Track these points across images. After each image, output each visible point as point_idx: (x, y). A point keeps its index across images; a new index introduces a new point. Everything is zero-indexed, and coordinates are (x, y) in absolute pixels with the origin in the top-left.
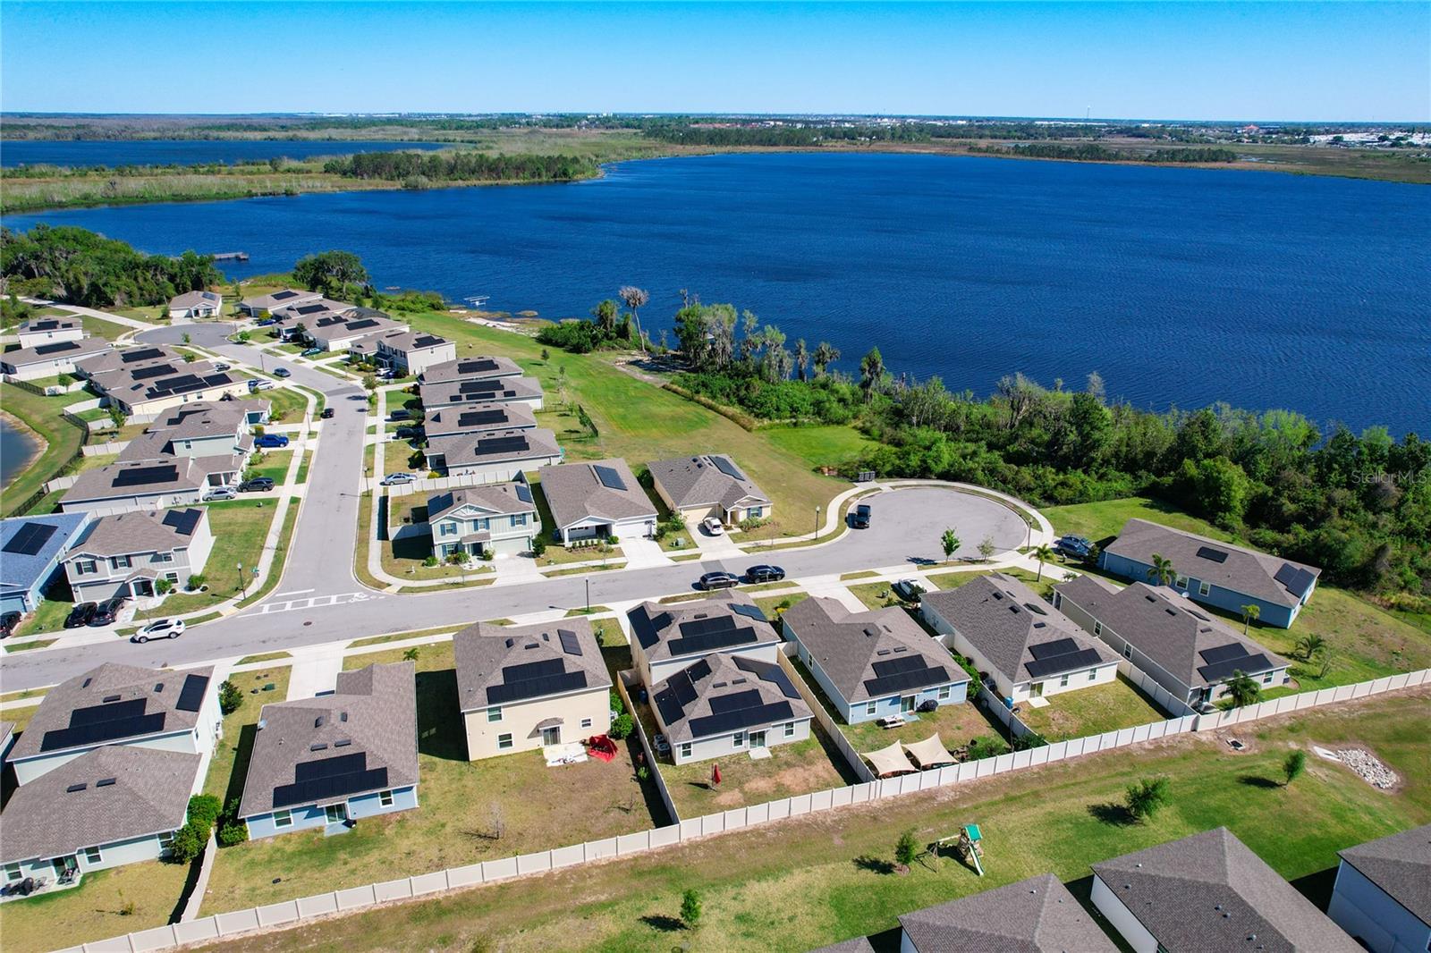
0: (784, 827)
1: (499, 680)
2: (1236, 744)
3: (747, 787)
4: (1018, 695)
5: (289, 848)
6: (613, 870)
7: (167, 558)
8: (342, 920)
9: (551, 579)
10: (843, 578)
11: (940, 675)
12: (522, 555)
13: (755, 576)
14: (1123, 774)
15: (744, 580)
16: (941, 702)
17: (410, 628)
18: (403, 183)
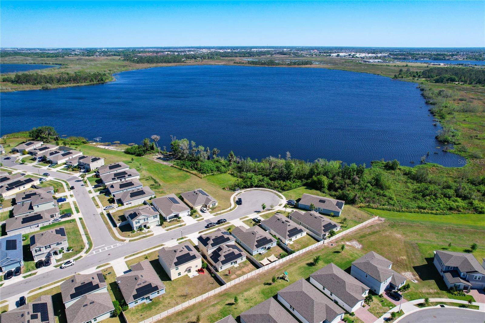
0: (247, 280)
1: (176, 260)
2: (332, 245)
3: (236, 273)
4: (287, 242)
5: (140, 308)
6: (215, 296)
7: (61, 243)
8: (162, 319)
9: (168, 231)
10: (241, 219)
11: (271, 241)
12: (157, 226)
13: (219, 222)
14: (311, 256)
15: (217, 223)
16: (271, 246)
17: (138, 251)
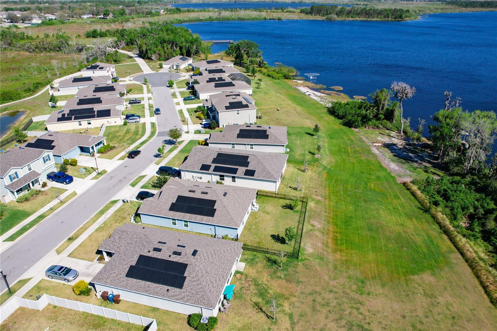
18: (326, 17)
